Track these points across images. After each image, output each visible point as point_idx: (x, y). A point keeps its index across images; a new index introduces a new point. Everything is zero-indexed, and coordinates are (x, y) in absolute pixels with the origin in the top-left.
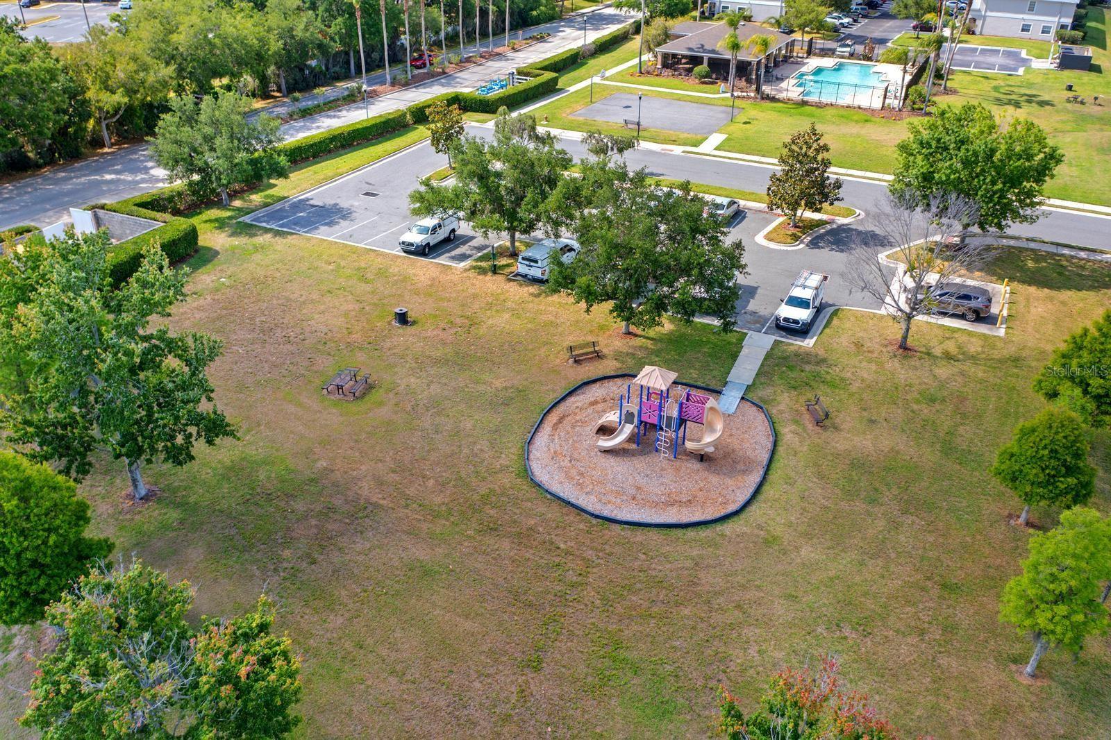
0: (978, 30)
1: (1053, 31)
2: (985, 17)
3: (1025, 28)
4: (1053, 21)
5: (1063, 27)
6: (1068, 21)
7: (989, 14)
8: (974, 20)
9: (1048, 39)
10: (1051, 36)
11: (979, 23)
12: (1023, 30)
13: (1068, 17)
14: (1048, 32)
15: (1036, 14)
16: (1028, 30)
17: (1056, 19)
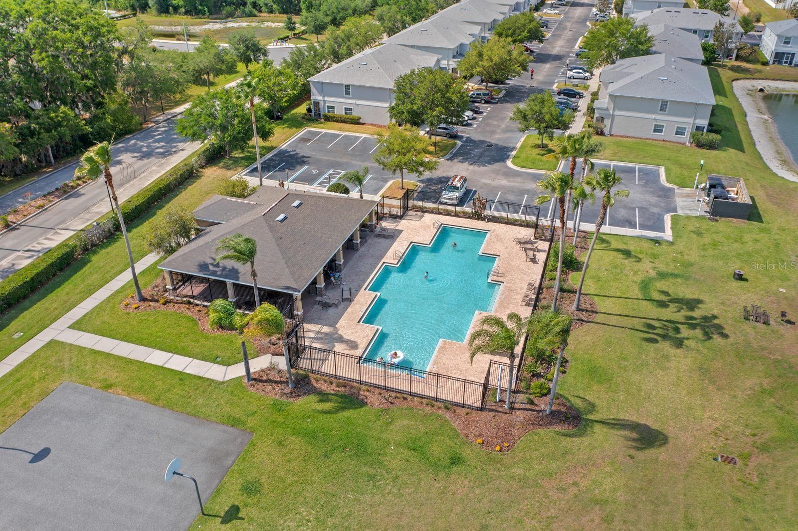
0: (606, 131)
1: (688, 133)
2: (613, 116)
3: (658, 129)
4: (688, 123)
5: (699, 128)
6: (704, 123)
7: (617, 113)
8: (603, 118)
9: (682, 141)
10: (686, 138)
11: (607, 122)
12: (655, 131)
13: (703, 118)
14: (683, 134)
15: (669, 114)
16: (661, 131)
17: (691, 120)
